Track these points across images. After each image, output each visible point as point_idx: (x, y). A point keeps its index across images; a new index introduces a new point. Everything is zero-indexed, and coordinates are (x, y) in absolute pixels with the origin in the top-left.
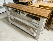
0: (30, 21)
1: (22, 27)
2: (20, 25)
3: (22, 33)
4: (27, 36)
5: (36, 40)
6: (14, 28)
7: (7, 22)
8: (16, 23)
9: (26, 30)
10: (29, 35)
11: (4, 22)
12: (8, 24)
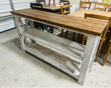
0: (67, 46)
1: (50, 59)
2: (44, 55)
3: (49, 71)
4: (60, 77)
5: (79, 84)
6: (33, 61)
7: (17, 48)
8: (35, 51)
9: (57, 65)
10: (64, 75)
11: (11, 48)
12: (20, 54)
